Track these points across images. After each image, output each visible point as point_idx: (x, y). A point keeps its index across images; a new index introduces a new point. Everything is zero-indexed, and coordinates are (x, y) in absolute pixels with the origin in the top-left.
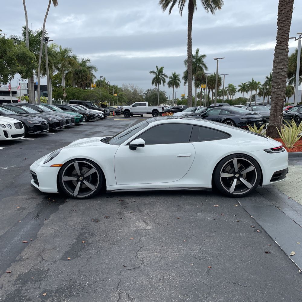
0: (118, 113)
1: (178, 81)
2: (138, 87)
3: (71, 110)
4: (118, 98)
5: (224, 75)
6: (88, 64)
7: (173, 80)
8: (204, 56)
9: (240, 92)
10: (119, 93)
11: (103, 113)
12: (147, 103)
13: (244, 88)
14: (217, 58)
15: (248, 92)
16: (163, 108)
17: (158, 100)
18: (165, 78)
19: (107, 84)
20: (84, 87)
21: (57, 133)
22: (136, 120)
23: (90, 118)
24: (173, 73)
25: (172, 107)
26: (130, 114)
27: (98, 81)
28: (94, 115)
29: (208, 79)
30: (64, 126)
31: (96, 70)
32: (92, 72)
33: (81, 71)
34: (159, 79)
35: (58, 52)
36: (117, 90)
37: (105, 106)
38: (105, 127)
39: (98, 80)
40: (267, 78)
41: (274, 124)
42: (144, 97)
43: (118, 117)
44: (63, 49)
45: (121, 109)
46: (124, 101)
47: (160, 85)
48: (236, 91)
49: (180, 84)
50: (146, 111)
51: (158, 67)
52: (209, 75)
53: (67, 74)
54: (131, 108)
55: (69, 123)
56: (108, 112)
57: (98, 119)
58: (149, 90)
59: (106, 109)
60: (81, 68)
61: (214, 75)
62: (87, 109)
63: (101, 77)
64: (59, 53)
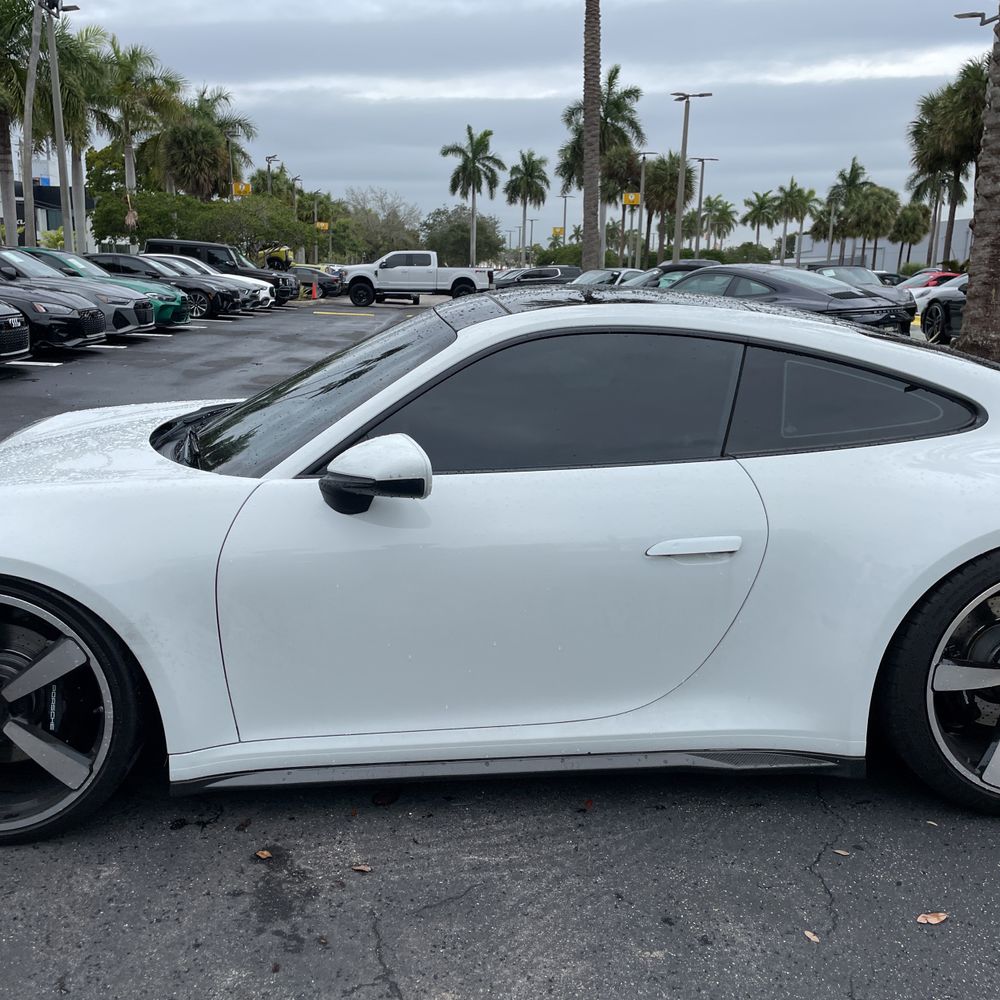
0: (329, 289)
1: (539, 182)
2: (403, 201)
3: (147, 274)
4: (333, 239)
5: (702, 160)
6: (222, 111)
7: (522, 178)
8: (633, 93)
9: (749, 223)
10: (335, 220)
11: (271, 289)
12: (433, 255)
13: (762, 212)
14: (687, 93)
15: (775, 224)
16: (490, 275)
17: (473, 247)
18: (496, 169)
19: (291, 188)
20: (206, 192)
21: (69, 364)
22: (394, 315)
23: (221, 306)
24: (526, 154)
25: (522, 273)
26: (371, 293)
27: (261, 174)
28: (235, 294)
29: (646, 175)
30: (103, 334)
31: (249, 135)
32: (235, 140)
33: (195, 133)
34: (474, 172)
35: (108, 61)
36: (327, 209)
37: (283, 265)
38: (274, 339)
39: (259, 171)
40: (842, 176)
41: (986, 339)
42: (423, 237)
43: (329, 304)
44: (125, 48)
45: (341, 276)
46: (354, 248)
47: (477, 195)
48: (733, 220)
49: (547, 192)
50: (431, 285)
51: (473, 132)
52: (651, 158)
53: (143, 146)
54: (376, 273)
55: (127, 323)
56: (294, 286)
57: (253, 311)
58: (439, 213)
59: (284, 275)
60: (195, 123)
61: (667, 158)
62: (213, 272)
63: (269, 159)
64: (112, 62)
